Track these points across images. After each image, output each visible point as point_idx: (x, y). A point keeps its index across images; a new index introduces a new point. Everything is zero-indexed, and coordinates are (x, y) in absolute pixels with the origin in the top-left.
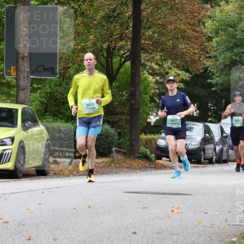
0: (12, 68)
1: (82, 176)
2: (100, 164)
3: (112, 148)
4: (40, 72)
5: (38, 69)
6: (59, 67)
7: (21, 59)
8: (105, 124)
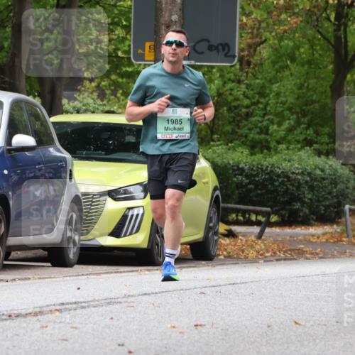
0: (148, 45)
1: (282, 262)
2: (318, 238)
3: (344, 207)
4: (202, 53)
5: (197, 47)
6: (240, 43)
7: (163, 27)
8: (331, 157)
